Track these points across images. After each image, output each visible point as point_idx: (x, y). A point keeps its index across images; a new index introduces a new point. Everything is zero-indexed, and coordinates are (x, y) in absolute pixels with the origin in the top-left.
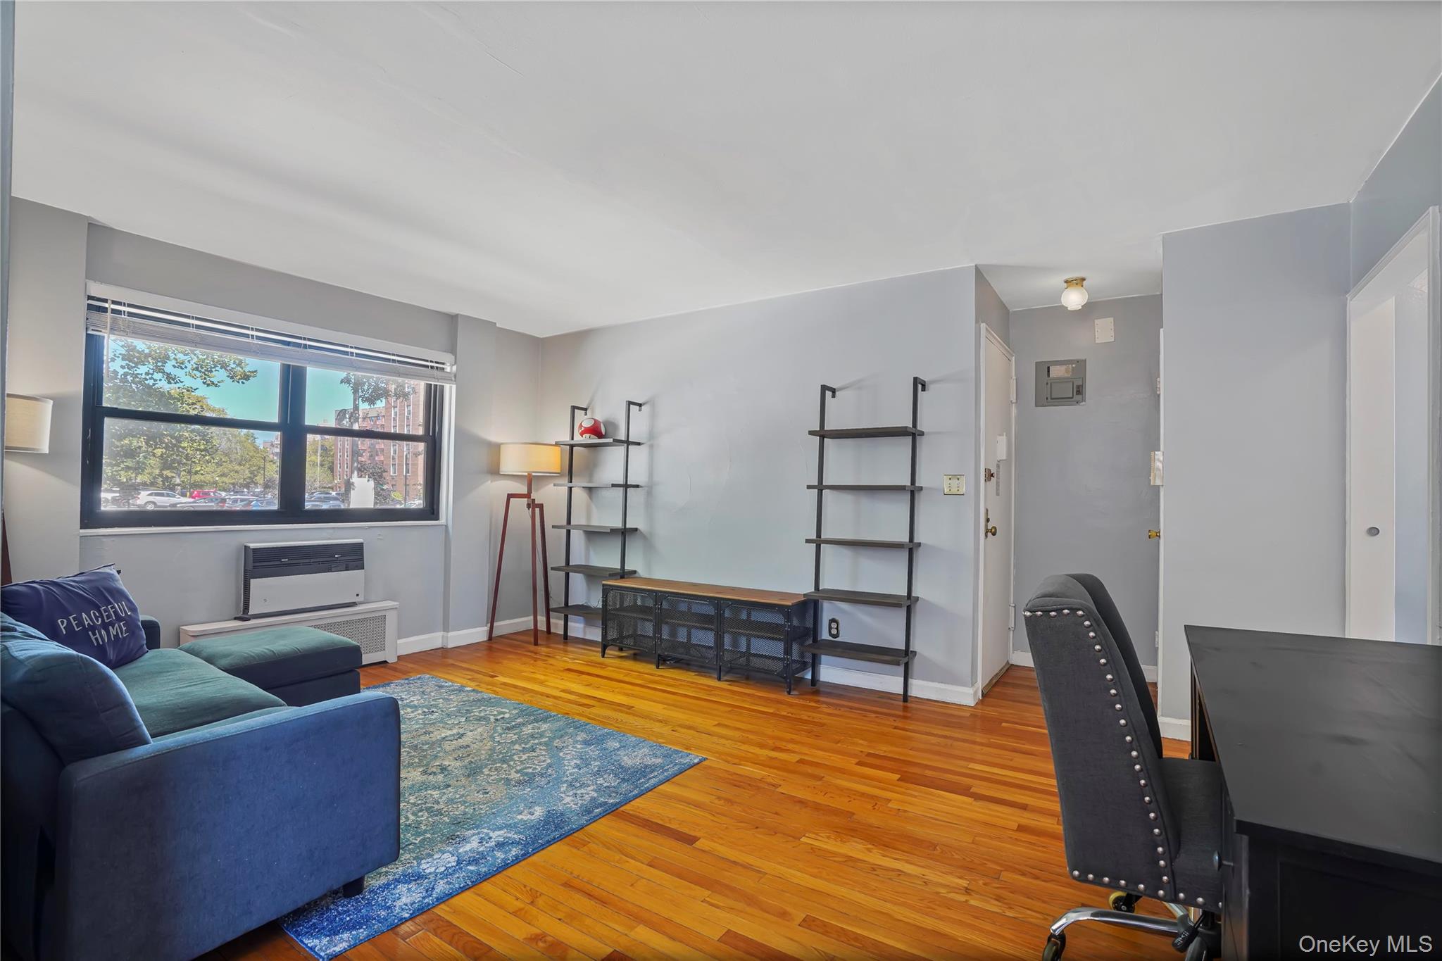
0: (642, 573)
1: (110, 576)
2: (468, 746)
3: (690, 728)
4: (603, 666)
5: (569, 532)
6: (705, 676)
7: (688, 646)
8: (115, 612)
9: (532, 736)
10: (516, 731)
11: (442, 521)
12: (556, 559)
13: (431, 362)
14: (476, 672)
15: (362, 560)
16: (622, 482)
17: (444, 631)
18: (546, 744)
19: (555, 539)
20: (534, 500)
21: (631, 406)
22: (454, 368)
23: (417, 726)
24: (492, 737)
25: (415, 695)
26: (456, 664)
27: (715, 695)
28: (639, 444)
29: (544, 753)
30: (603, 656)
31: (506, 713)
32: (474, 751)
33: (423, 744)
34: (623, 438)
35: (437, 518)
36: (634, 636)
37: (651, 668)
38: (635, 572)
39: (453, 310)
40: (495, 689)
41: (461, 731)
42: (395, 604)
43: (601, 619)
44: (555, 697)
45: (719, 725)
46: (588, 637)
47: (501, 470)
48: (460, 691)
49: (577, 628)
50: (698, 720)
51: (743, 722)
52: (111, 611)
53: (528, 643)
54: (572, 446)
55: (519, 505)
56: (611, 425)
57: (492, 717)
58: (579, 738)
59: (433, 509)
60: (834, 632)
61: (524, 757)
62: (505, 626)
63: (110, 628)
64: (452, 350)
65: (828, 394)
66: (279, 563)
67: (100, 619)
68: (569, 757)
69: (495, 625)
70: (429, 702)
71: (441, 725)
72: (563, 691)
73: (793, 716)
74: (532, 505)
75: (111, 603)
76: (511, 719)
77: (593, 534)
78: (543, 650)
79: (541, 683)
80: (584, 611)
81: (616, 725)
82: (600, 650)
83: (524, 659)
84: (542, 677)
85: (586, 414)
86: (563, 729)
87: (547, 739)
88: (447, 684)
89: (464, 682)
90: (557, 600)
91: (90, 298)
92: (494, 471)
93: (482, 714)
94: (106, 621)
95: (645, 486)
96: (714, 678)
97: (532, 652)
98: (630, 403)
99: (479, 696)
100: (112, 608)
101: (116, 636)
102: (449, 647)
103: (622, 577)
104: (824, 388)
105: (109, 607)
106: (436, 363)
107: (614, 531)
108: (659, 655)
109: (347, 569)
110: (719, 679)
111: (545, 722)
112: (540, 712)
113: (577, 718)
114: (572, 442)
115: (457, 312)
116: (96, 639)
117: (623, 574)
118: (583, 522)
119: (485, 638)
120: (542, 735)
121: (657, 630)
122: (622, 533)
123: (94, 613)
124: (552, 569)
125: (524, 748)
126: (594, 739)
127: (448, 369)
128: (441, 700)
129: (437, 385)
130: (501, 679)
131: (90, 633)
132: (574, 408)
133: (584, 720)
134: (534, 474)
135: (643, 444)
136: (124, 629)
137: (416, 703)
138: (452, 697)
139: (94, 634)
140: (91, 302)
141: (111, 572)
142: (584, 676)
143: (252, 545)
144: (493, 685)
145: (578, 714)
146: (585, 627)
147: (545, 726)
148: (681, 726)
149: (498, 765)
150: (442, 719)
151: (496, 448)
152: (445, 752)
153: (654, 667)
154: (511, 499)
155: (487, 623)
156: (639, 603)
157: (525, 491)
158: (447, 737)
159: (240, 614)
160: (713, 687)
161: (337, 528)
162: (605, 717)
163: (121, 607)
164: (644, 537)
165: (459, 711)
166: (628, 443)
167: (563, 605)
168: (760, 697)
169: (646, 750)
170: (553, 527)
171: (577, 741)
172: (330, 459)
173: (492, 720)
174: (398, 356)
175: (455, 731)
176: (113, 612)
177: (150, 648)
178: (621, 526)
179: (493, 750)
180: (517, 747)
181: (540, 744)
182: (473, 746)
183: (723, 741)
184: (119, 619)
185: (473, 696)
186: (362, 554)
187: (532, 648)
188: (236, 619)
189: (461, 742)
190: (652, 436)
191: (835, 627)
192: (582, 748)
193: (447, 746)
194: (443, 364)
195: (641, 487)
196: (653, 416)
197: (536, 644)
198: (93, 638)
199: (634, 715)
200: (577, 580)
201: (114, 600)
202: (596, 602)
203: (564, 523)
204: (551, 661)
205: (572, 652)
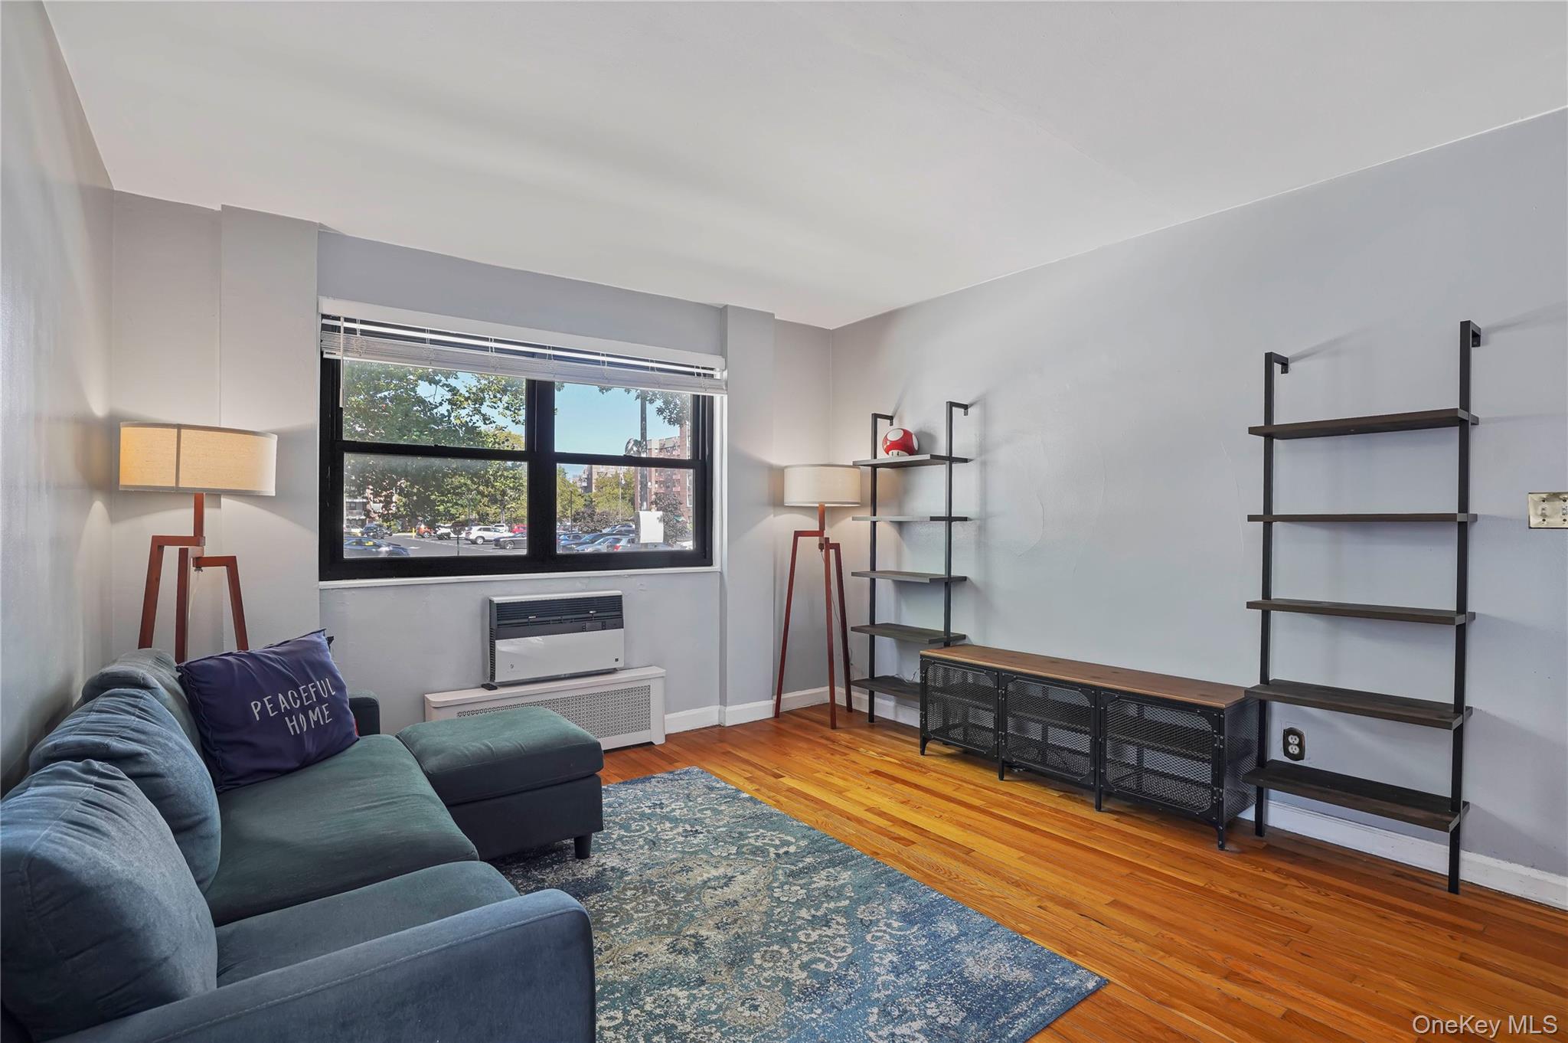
0: (974, 639)
1: (316, 646)
2: (736, 902)
3: (1068, 904)
4: (922, 769)
5: (873, 581)
6: (1074, 800)
7: (1043, 747)
8: (317, 693)
9: (826, 893)
10: (803, 881)
11: (716, 567)
12: (858, 615)
13: (698, 367)
14: (756, 768)
15: (621, 616)
16: (942, 512)
17: (721, 704)
18: (846, 913)
19: (856, 590)
20: (827, 539)
21: (954, 408)
22: (725, 374)
23: (674, 856)
24: (770, 888)
25: (677, 800)
26: (734, 752)
27: (1100, 840)
28: (965, 461)
29: (843, 932)
30: (923, 753)
31: (792, 843)
32: (744, 914)
33: (677, 890)
34: (943, 453)
35: (710, 564)
36: (966, 727)
37: (988, 778)
38: (964, 637)
39: (719, 300)
40: (779, 797)
41: (730, 872)
42: (660, 671)
43: (919, 699)
44: (859, 821)
45: (1114, 904)
46: (902, 720)
47: (785, 501)
48: (734, 798)
49: (887, 707)
50: (1081, 891)
51: (1154, 902)
52: (312, 691)
53: (822, 723)
54: (874, 467)
55: (809, 546)
56: (927, 437)
57: (772, 850)
58: (895, 907)
59: (705, 552)
60: (1294, 750)
61: (814, 936)
62: (795, 699)
63: (310, 712)
64: (722, 352)
65: (1277, 367)
66: (526, 620)
67: (298, 701)
68: (880, 946)
69: (782, 697)
70: (694, 814)
71: (704, 857)
72: (869, 810)
73: (1242, 899)
74: (826, 545)
75: (311, 681)
76: (800, 855)
77: (908, 585)
78: (843, 736)
79: (840, 792)
80: (894, 686)
81: (950, 885)
82: (918, 741)
83: (820, 751)
84: (841, 783)
85: (891, 424)
86: (871, 885)
87: (847, 902)
88: (718, 786)
89: (741, 782)
90: (860, 672)
91: (324, 316)
92: (778, 502)
93: (759, 843)
94: (306, 704)
95: (978, 519)
96: (1090, 805)
97: (828, 739)
98: (952, 405)
99: (758, 809)
100: (313, 687)
101: (317, 723)
102: (727, 725)
103: (947, 644)
104: (1270, 359)
105: (310, 685)
106: (703, 368)
107: (935, 581)
108: (1004, 762)
109: (604, 628)
110: (1099, 808)
111: (846, 868)
112: (837, 846)
113: (891, 864)
114: (875, 462)
115: (726, 304)
116: (293, 726)
117: (949, 640)
118: (891, 567)
119: (770, 714)
120: (840, 893)
121: (1000, 723)
122: (946, 584)
123: (292, 694)
124: (853, 629)
125: (813, 916)
126: (917, 911)
127: (718, 375)
128: (708, 812)
129: (705, 396)
130: (788, 781)
131: (286, 718)
132: (876, 417)
133: (901, 869)
134: (826, 505)
135: (971, 460)
136: (326, 713)
137: (677, 813)
138: (723, 808)
139: (291, 721)
140: (325, 321)
141: (319, 640)
142: (899, 786)
143: (497, 600)
144: (777, 791)
145: (892, 856)
146: (896, 707)
147: (845, 876)
148: (1053, 898)
149: (776, 947)
150: (707, 846)
151: (778, 474)
152: (705, 911)
153: (996, 776)
154: (799, 538)
155: (773, 695)
156: (970, 680)
157: (814, 526)
158: (709, 879)
159: (488, 681)
160: (1092, 823)
161: (593, 577)
162: (931, 866)
163: (325, 687)
164: (976, 589)
165: (729, 834)
166: (950, 459)
167: (868, 677)
168: (1172, 850)
169: (1001, 947)
170: (853, 574)
171: (893, 912)
172: (631, 491)
173: (773, 856)
174: (657, 362)
175: (721, 871)
176: (314, 692)
177: (362, 732)
178: (944, 573)
179: (769, 914)
180: (804, 913)
181: (837, 911)
182: (744, 903)
183: (1128, 942)
184: (321, 700)
185: (750, 810)
186: (620, 609)
187: (829, 732)
188: (483, 686)
189: (729, 893)
190: (984, 448)
191: (1297, 742)
192: (900, 929)
193: (709, 899)
194: (712, 369)
195: (971, 520)
196: (985, 421)
197: (834, 727)
198: (290, 725)
199: (974, 866)
200: (886, 646)
201: (315, 674)
202: (912, 674)
203: (868, 569)
204: (853, 756)
205: (880, 743)
